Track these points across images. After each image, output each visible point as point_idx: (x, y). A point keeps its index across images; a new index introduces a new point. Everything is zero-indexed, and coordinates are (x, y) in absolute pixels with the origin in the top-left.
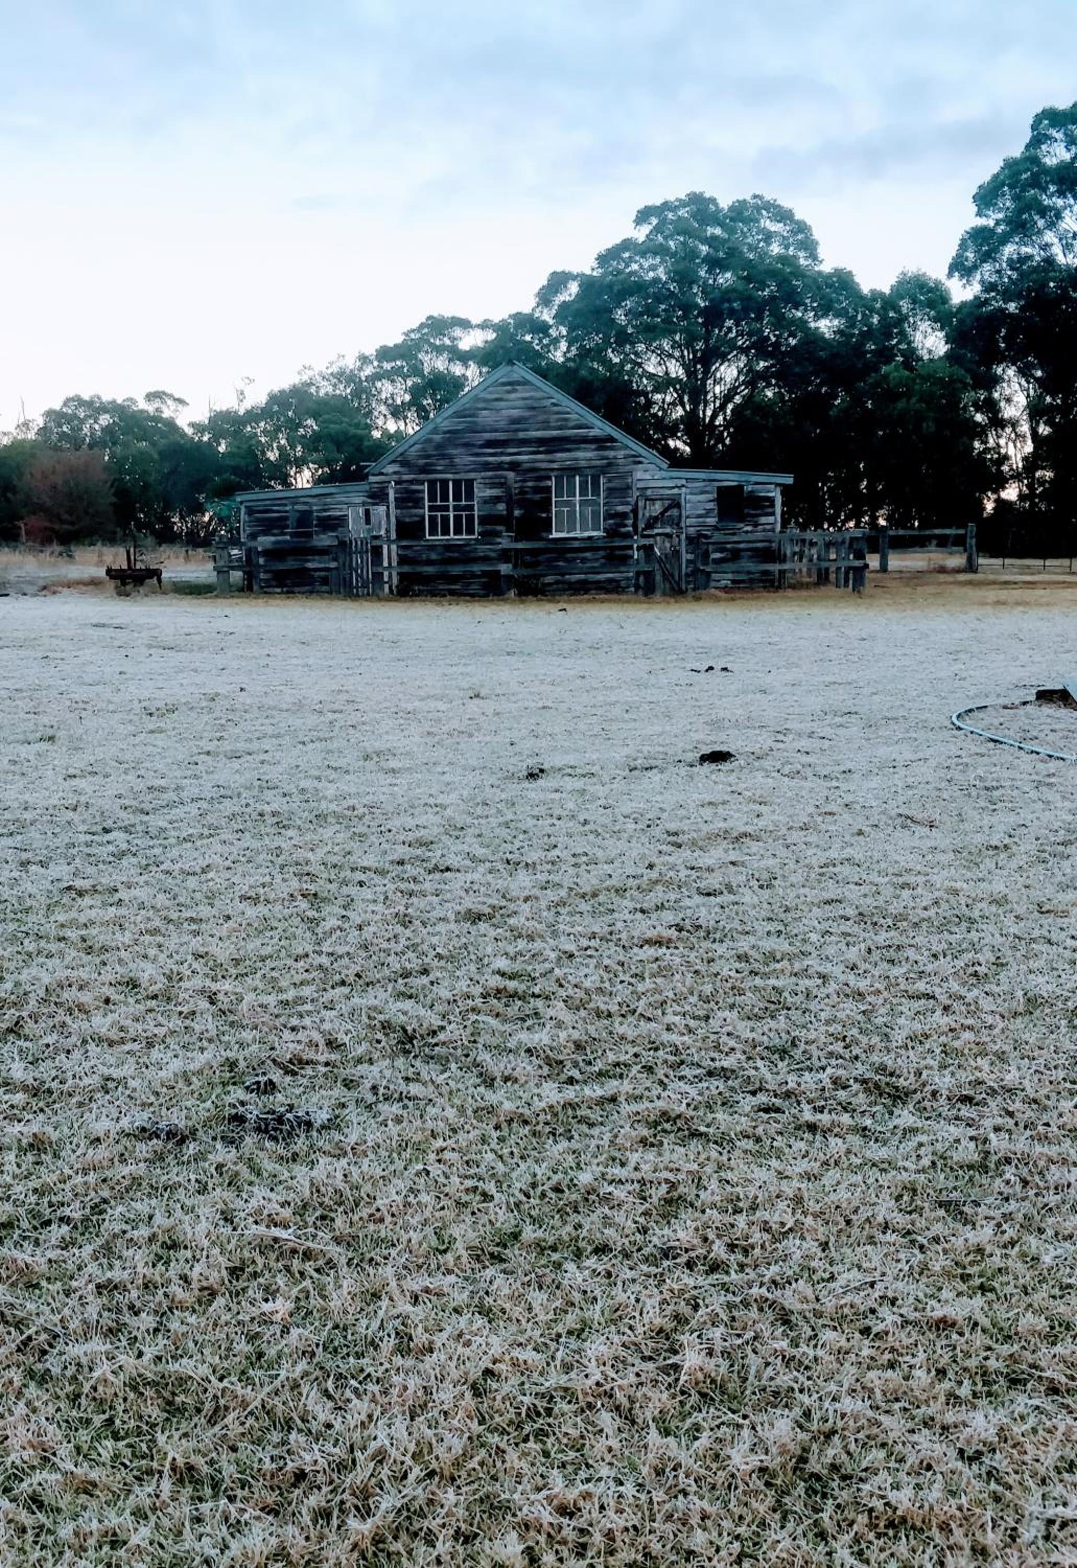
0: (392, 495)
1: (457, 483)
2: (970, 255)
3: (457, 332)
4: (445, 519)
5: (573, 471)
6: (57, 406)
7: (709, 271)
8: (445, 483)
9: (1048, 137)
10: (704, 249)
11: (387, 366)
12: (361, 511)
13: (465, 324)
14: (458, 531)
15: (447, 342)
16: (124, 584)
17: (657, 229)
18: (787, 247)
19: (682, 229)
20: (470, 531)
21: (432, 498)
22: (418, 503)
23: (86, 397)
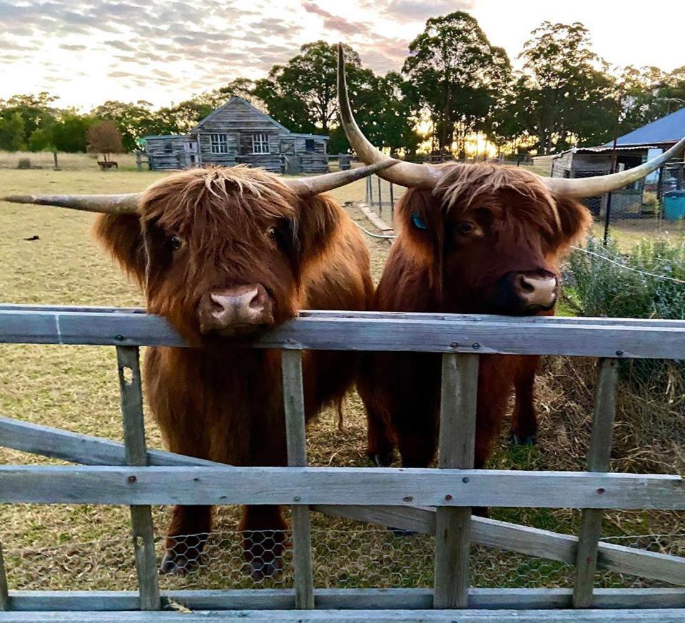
0: (199, 139)
1: (221, 135)
2: (408, 66)
3: (247, 84)
4: (217, 147)
5: (259, 133)
6: (103, 104)
7: (326, 68)
8: (216, 135)
9: (431, 27)
10: (324, 60)
11: (224, 95)
12: (188, 144)
13: (249, 81)
14: (222, 151)
15: (244, 87)
16: (104, 167)
17: (309, 53)
18: (351, 60)
19: (317, 53)
20: (226, 152)
21: (213, 140)
22: (208, 142)
23: (113, 101)
